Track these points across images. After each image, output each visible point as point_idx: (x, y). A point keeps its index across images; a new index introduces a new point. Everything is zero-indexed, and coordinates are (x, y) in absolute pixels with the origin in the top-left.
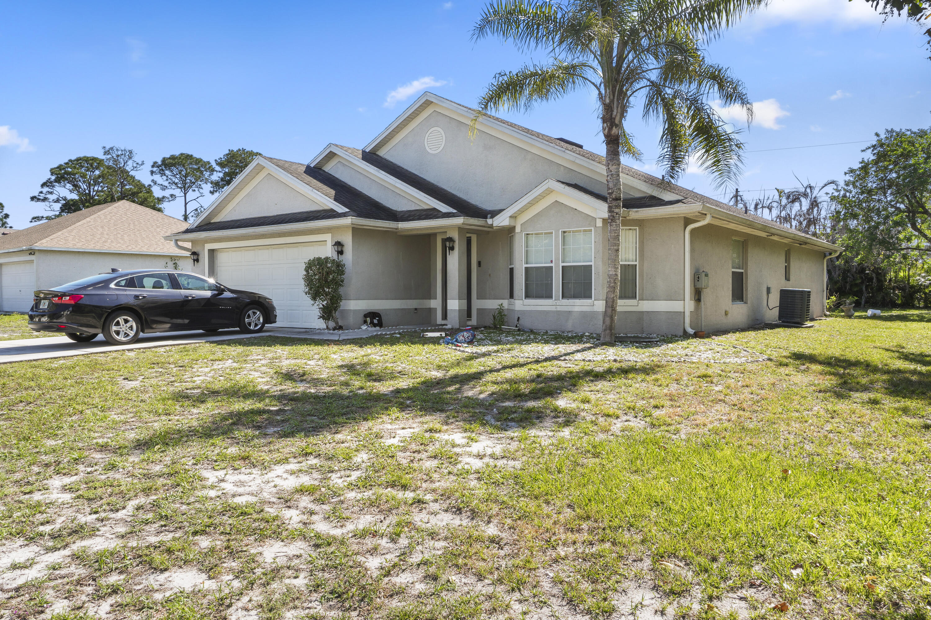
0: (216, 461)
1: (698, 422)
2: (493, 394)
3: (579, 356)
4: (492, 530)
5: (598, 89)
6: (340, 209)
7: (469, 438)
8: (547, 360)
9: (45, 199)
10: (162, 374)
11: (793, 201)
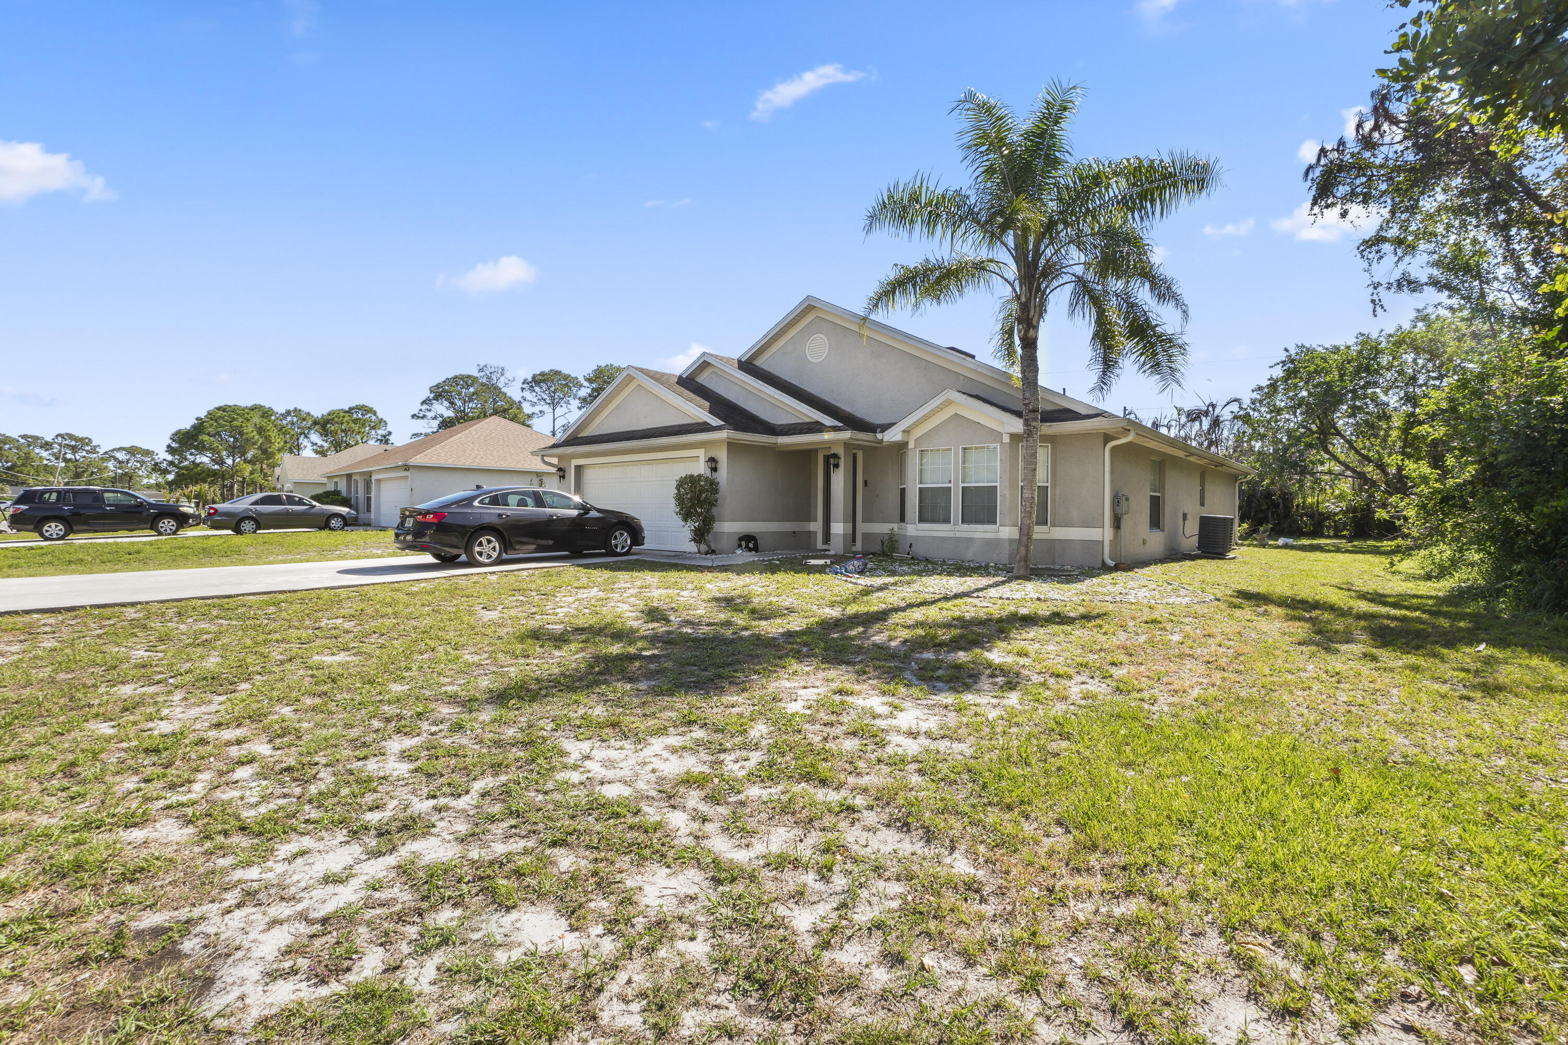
0: (579, 727)
1: (1175, 687)
2: (906, 641)
3: (992, 592)
4: (962, 866)
5: (1012, 285)
6: (715, 421)
7: (890, 705)
8: (956, 596)
9: (424, 417)
10: (522, 604)
11: (1193, 420)
